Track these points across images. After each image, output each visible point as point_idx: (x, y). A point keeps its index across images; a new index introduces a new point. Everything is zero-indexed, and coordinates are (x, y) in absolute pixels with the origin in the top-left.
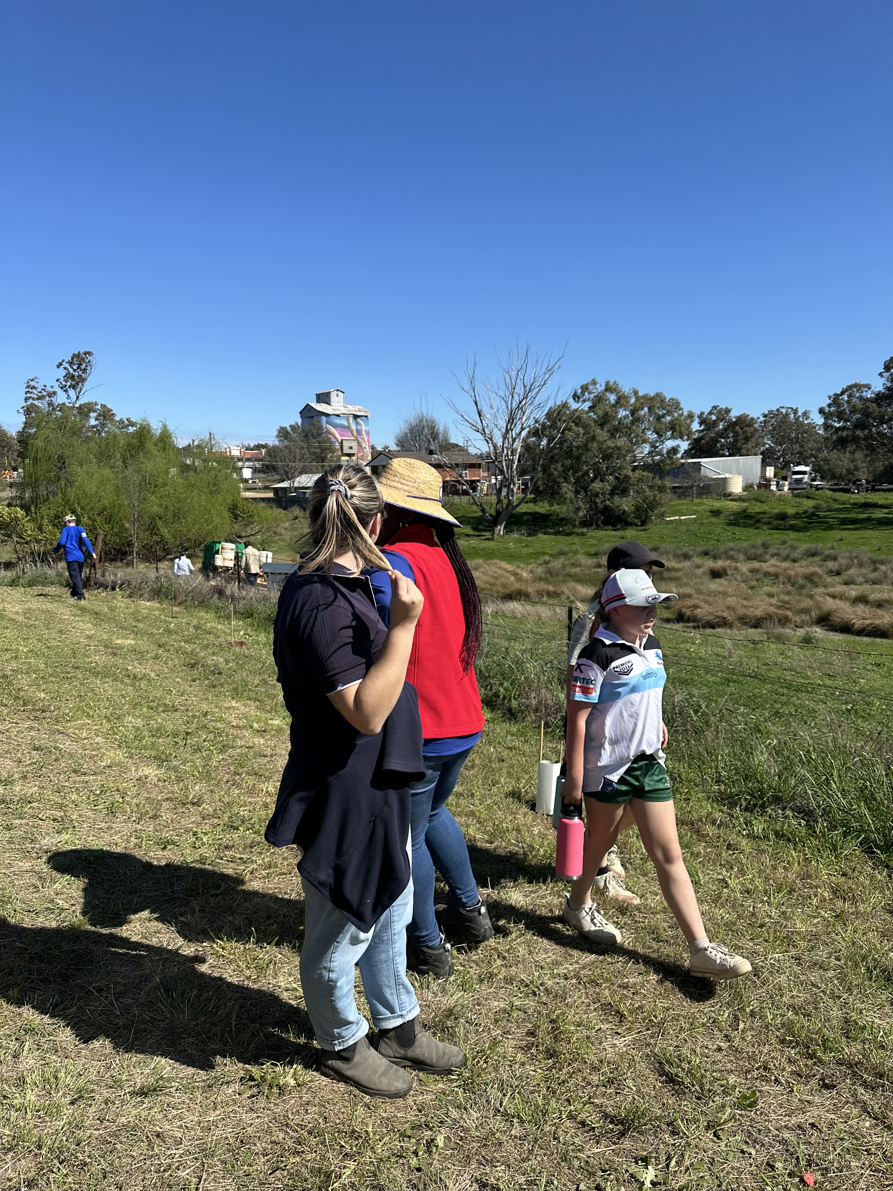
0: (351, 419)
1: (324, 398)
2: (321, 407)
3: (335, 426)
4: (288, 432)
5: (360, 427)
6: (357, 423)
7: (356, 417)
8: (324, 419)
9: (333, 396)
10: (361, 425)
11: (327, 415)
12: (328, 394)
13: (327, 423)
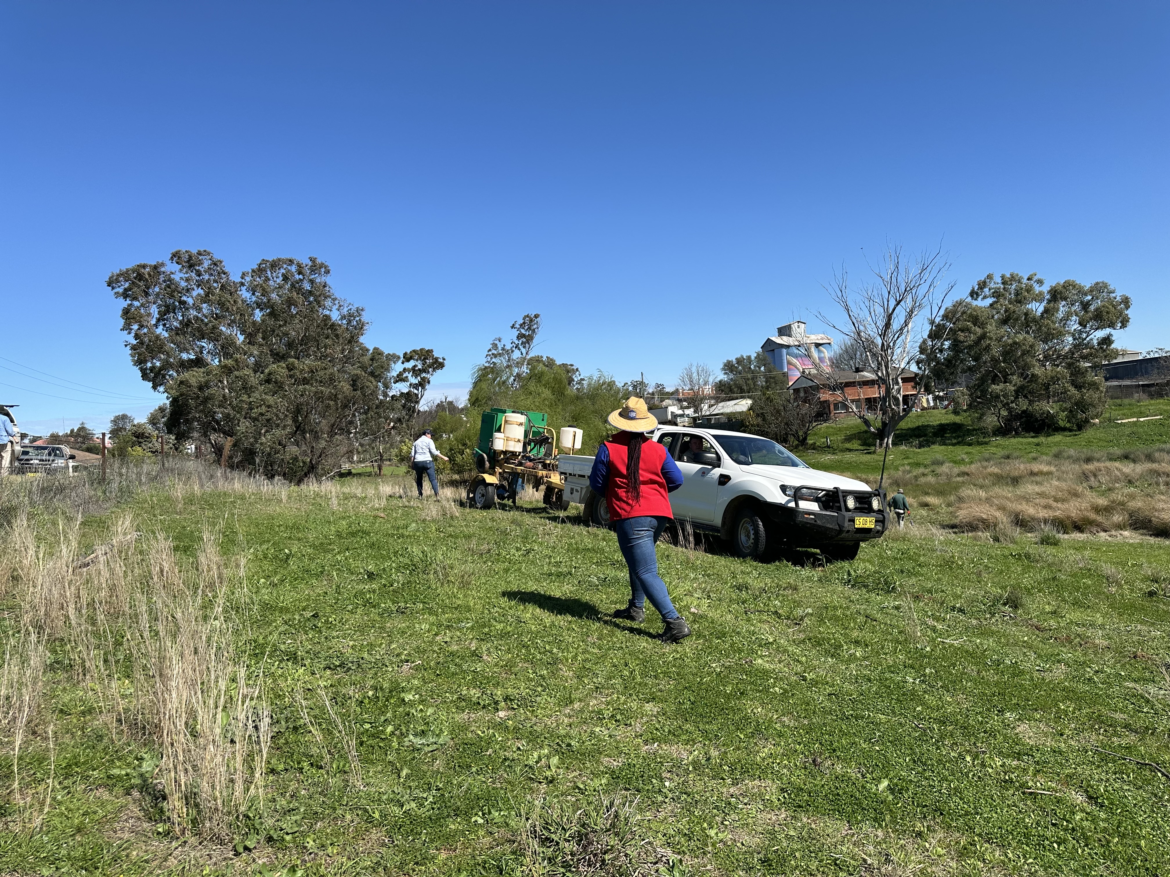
0: (813, 349)
1: (785, 331)
2: (784, 340)
3: (796, 356)
4: (733, 366)
5: (822, 355)
6: (820, 351)
7: (817, 345)
8: (784, 351)
9: (794, 327)
10: (823, 352)
11: (788, 347)
12: (789, 327)
13: (788, 354)
